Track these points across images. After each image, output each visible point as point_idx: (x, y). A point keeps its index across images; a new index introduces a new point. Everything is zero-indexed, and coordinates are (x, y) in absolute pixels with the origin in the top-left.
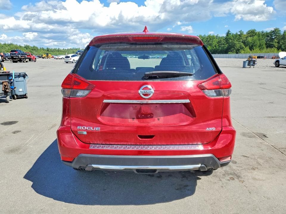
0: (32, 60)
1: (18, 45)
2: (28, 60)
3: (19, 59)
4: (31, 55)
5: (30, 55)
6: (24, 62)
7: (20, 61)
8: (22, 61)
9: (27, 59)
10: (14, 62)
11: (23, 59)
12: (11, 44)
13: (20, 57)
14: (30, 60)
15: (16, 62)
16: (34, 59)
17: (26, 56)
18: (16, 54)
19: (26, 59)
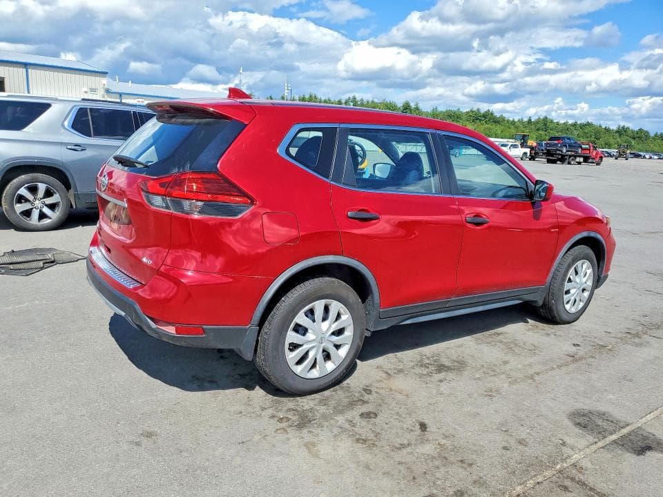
0: (590, 160)
1: (604, 127)
2: (582, 160)
3: (560, 157)
4: (592, 148)
5: (589, 150)
6: (569, 163)
7: (562, 159)
8: (567, 161)
9: (580, 156)
10: (549, 161)
11: (570, 156)
12: (588, 124)
13: (565, 151)
14: (586, 159)
15: (554, 162)
16: (597, 160)
17: (580, 150)
18: (556, 145)
19: (575, 157)
